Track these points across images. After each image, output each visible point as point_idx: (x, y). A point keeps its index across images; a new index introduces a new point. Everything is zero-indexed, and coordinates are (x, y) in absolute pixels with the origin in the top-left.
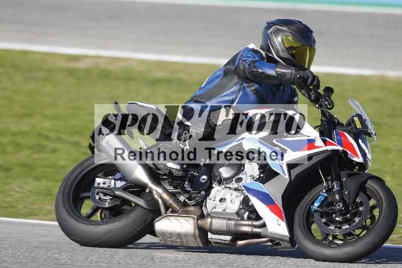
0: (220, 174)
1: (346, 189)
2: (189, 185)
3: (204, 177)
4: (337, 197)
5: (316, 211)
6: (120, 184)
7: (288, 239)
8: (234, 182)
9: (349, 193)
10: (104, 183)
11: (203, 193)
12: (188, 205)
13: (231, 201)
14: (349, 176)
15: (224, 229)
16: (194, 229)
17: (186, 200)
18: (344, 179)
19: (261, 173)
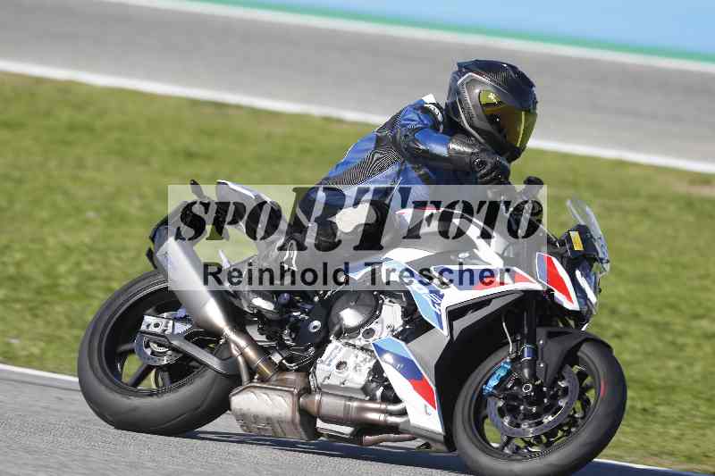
0: (340, 320)
1: (542, 359)
2: (291, 336)
3: (316, 323)
4: (526, 372)
5: (491, 395)
6: (181, 328)
7: (442, 438)
8: (360, 336)
9: (546, 366)
10: (157, 325)
11: (312, 351)
12: (287, 370)
13: (355, 367)
14: (550, 335)
15: (341, 414)
16: (293, 412)
17: (284, 361)
18: (541, 342)
19: (406, 323)
